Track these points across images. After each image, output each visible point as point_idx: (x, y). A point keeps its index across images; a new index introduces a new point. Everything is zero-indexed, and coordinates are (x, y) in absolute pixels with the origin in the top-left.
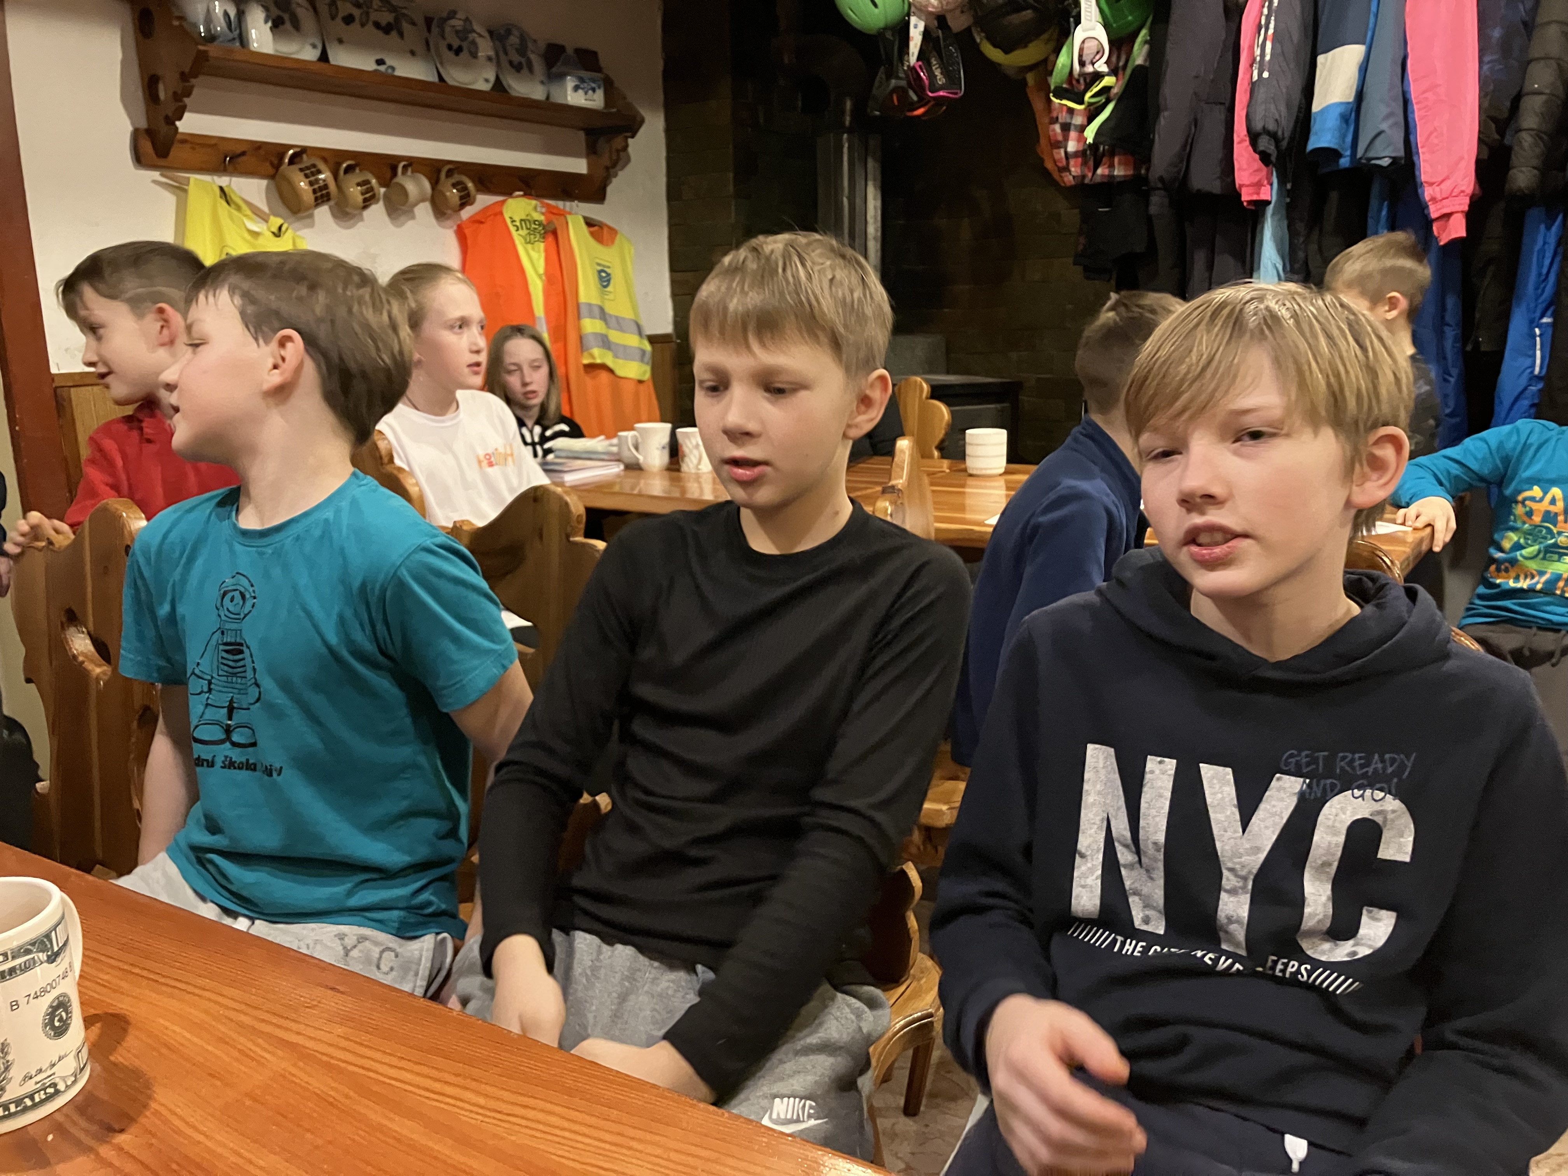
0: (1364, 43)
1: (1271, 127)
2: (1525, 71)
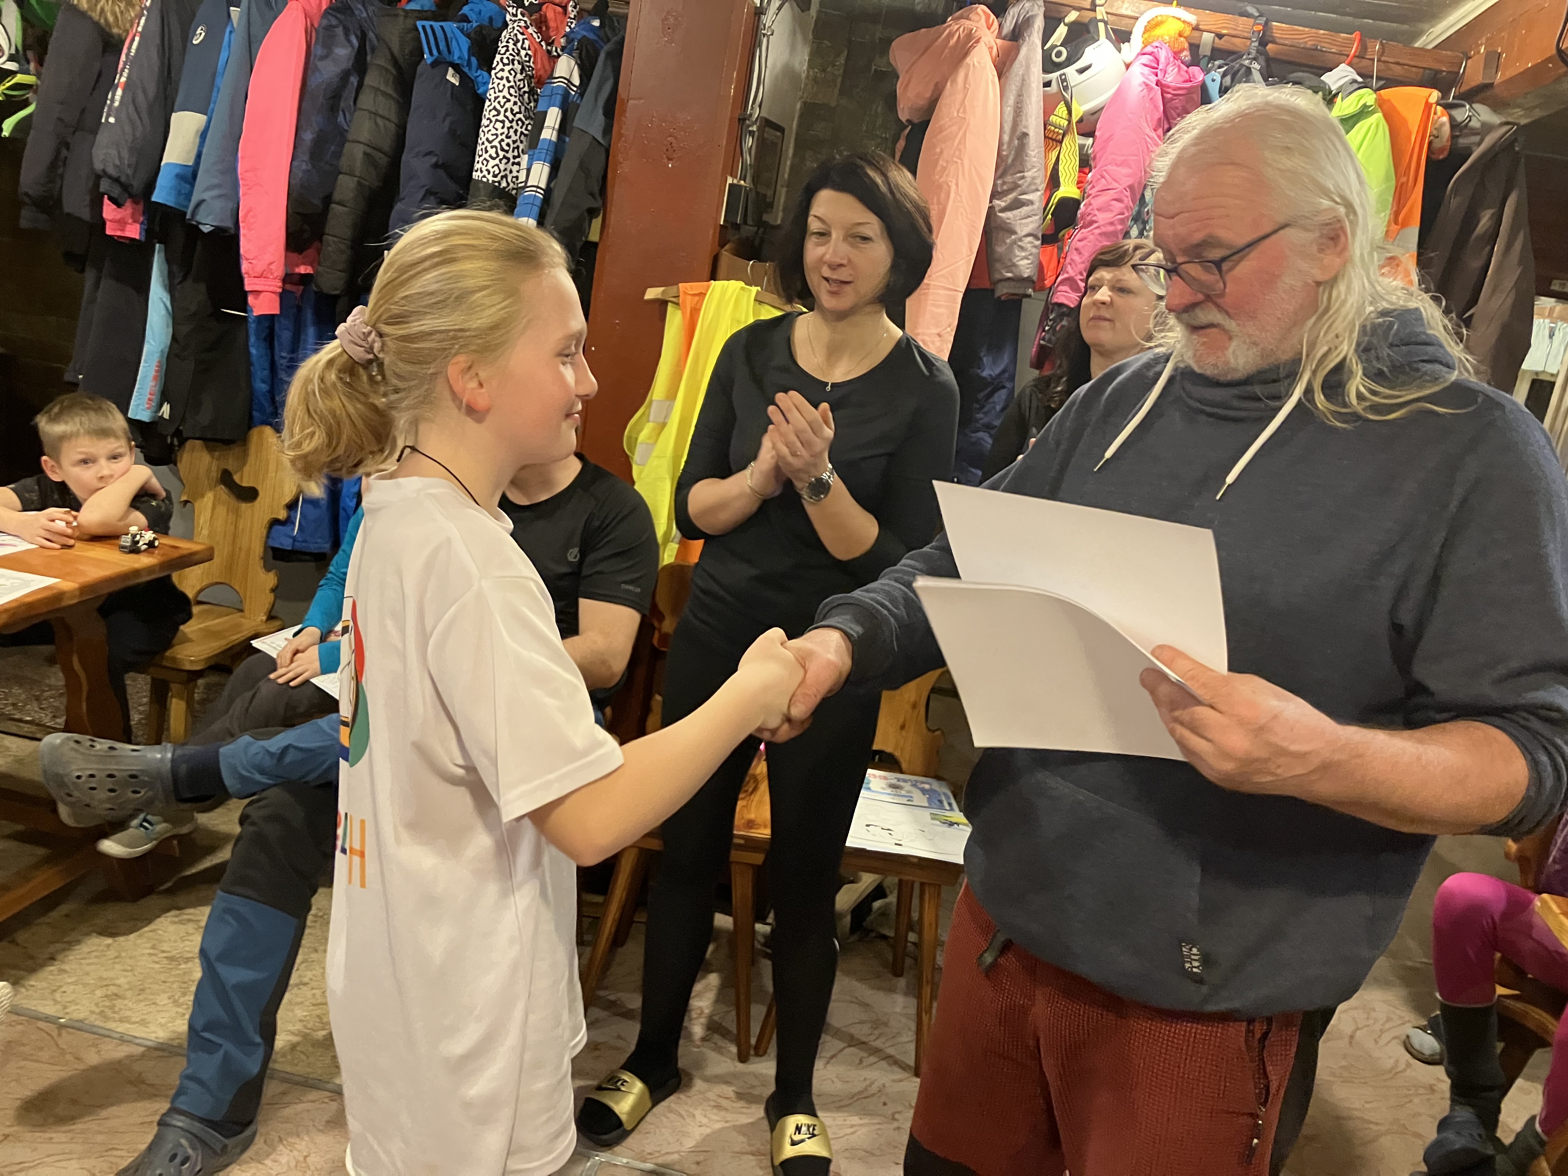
0: (205, 114)
1: (111, 171)
2: (336, 179)
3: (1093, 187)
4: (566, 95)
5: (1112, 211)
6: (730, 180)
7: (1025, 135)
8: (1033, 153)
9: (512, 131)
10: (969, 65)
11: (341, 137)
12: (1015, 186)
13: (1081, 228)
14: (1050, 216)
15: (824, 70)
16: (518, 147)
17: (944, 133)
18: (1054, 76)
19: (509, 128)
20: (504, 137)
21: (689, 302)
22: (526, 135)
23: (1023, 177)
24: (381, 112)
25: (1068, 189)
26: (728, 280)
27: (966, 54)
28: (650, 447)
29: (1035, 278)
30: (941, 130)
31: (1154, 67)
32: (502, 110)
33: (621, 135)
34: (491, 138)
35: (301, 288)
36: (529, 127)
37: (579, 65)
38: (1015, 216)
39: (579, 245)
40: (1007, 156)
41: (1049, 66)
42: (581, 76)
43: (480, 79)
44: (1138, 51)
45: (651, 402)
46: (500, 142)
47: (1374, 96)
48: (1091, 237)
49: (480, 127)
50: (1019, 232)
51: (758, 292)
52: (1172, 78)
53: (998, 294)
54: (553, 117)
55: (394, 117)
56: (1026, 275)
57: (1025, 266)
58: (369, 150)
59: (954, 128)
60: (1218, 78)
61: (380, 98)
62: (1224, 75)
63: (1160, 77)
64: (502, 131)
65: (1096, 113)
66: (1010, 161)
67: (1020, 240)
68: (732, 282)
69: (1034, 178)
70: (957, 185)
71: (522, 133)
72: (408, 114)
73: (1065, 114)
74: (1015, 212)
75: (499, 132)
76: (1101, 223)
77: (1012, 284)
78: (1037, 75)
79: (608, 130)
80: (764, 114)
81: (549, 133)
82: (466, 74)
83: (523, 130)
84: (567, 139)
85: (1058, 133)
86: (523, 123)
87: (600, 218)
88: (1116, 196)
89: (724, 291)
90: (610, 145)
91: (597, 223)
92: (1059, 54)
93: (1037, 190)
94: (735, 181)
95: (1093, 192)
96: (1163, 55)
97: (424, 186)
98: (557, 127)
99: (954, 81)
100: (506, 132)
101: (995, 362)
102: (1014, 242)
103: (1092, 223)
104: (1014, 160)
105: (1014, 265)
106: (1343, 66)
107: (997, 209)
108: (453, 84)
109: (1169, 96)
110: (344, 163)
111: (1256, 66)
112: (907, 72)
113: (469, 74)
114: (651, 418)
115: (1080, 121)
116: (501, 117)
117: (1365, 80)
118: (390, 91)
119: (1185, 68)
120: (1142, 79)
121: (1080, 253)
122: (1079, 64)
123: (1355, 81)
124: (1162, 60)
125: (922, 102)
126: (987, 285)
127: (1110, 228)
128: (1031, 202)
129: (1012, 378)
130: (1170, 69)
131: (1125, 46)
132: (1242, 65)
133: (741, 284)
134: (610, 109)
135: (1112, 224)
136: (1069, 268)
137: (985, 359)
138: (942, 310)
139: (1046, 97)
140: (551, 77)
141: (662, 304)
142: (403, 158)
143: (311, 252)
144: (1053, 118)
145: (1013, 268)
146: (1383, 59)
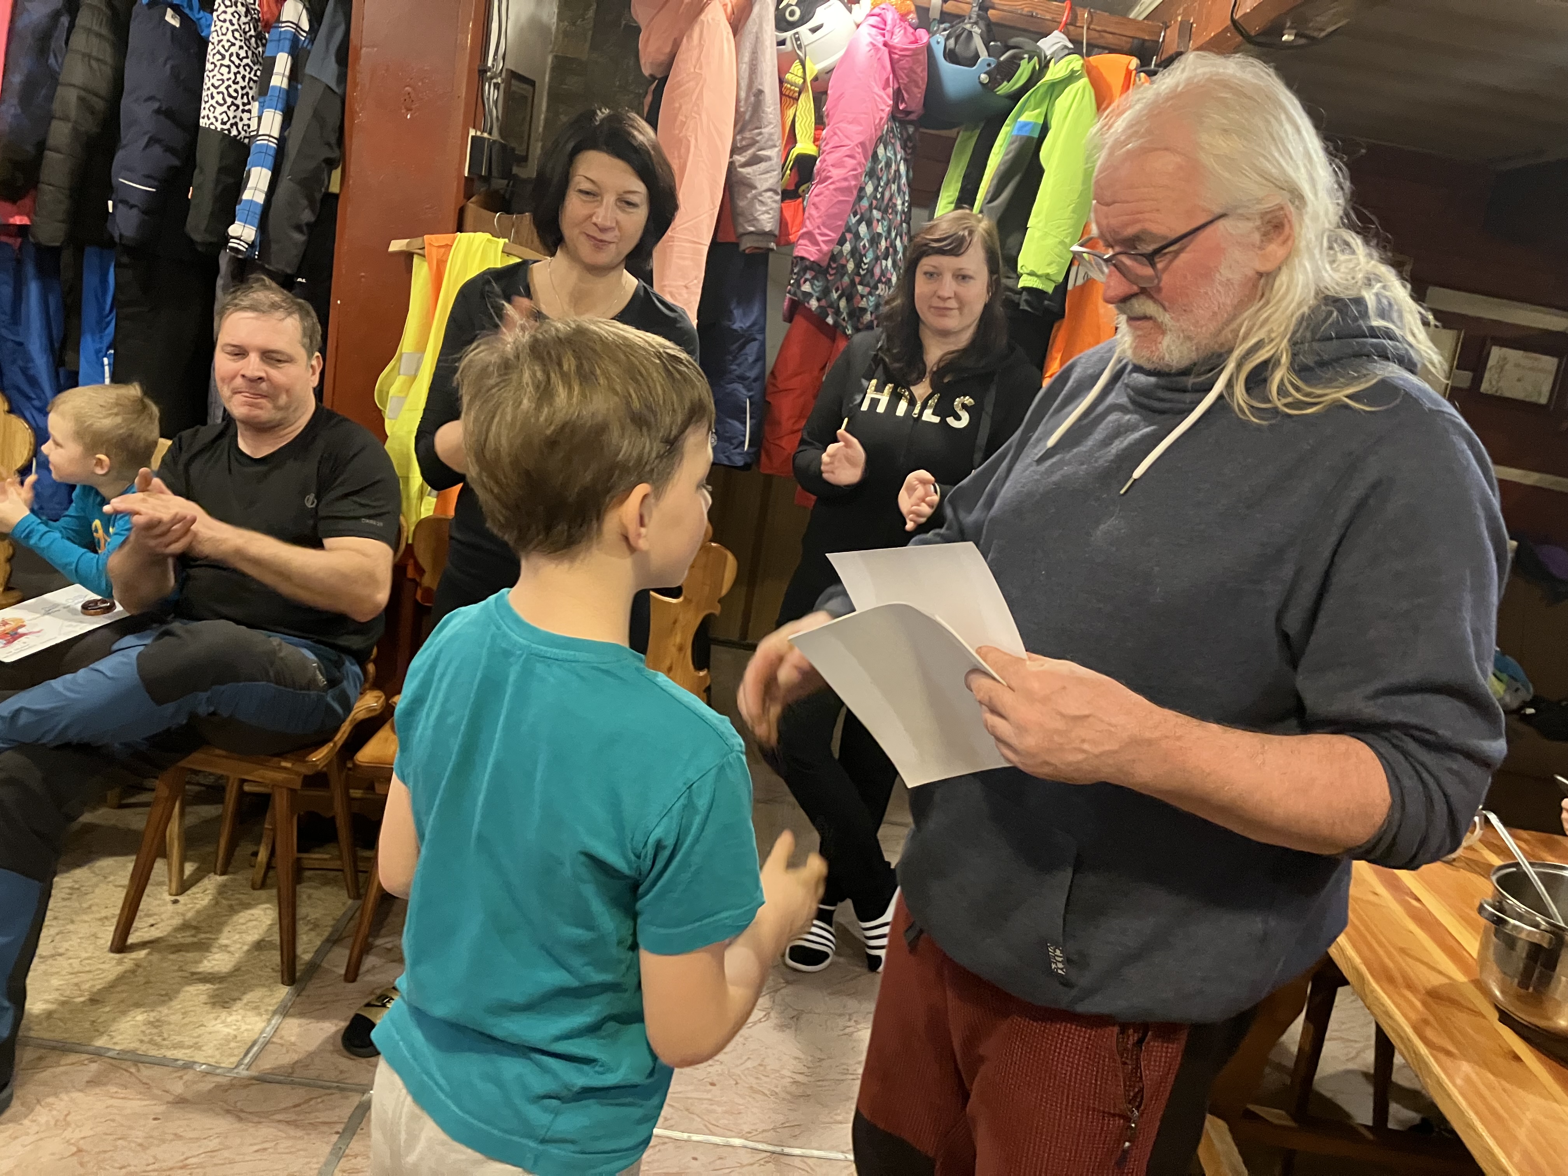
2: (50, 124)
3: (827, 144)
4: (295, 39)
5: (844, 167)
6: (472, 132)
7: (761, 92)
8: (769, 110)
9: (239, 77)
10: (703, 22)
11: (53, 79)
12: (754, 143)
13: (818, 183)
14: (788, 172)
15: (574, 24)
16: (247, 94)
17: (682, 89)
18: (788, 35)
19: (235, 74)
20: (230, 82)
21: (434, 254)
22: (255, 82)
23: (760, 134)
24: (94, 54)
25: (805, 146)
26: (475, 232)
27: (702, 10)
28: (402, 400)
29: (777, 232)
30: (680, 84)
31: (881, 28)
32: (227, 55)
33: (356, 85)
34: (217, 84)
35: (19, 240)
36: (259, 73)
37: (307, 9)
38: (754, 171)
39: (318, 196)
40: (745, 113)
41: (782, 24)
42: (310, 21)
43: (203, 20)
44: (868, 11)
45: (401, 355)
46: (227, 88)
47: (1082, 62)
48: (827, 192)
49: (204, 71)
50: (759, 186)
51: (505, 244)
52: (898, 39)
53: (742, 247)
54: (283, 63)
55: (109, 59)
56: (767, 229)
57: (767, 220)
58: (83, 93)
59: (692, 84)
60: (942, 40)
61: (95, 40)
62: (948, 38)
63: (887, 38)
64: (228, 76)
65: (829, 71)
66: (747, 117)
67: (760, 195)
68: (479, 234)
69: (771, 134)
70: (696, 140)
71: (250, 79)
72: (125, 57)
73: (800, 73)
74: (755, 167)
75: (226, 76)
76: (835, 178)
77: (755, 237)
78: (770, 34)
79: (342, 78)
80: (510, 65)
81: (279, 80)
82: (187, 15)
83: (252, 75)
84: (299, 87)
85: (795, 92)
86: (251, 69)
87: (339, 170)
88: (848, 153)
89: (470, 243)
90: (345, 93)
91: (336, 174)
92: (792, 13)
93: (775, 146)
94: (479, 133)
95: (827, 148)
96: (890, 17)
97: (145, 134)
98: (287, 73)
99: (690, 37)
100: (233, 78)
101: (745, 315)
102: (755, 197)
103: (828, 178)
104: (752, 117)
105: (756, 219)
106: (1056, 32)
107: (737, 164)
108: (174, 27)
109: (896, 56)
110: (56, 106)
111: (976, 30)
112: (647, 26)
113: (191, 15)
114: (402, 371)
115: (816, 79)
116: (226, 62)
117: (1077, 47)
118: (104, 31)
119: (912, 30)
120: (869, 40)
121: (817, 208)
122: (812, 24)
123: (1066, 47)
124: (889, 22)
125: (662, 58)
126: (733, 239)
127: (845, 184)
128: (768, 158)
129: (763, 330)
130: (897, 30)
131: (855, 7)
132: (964, 29)
133: (488, 236)
134: (343, 56)
135: (845, 179)
136: (807, 222)
137: (735, 312)
138: (687, 263)
139: (780, 56)
140: (278, 20)
141: (408, 257)
142: (122, 102)
143: (27, 202)
144: (788, 76)
145: (755, 223)
146: (1092, 26)
